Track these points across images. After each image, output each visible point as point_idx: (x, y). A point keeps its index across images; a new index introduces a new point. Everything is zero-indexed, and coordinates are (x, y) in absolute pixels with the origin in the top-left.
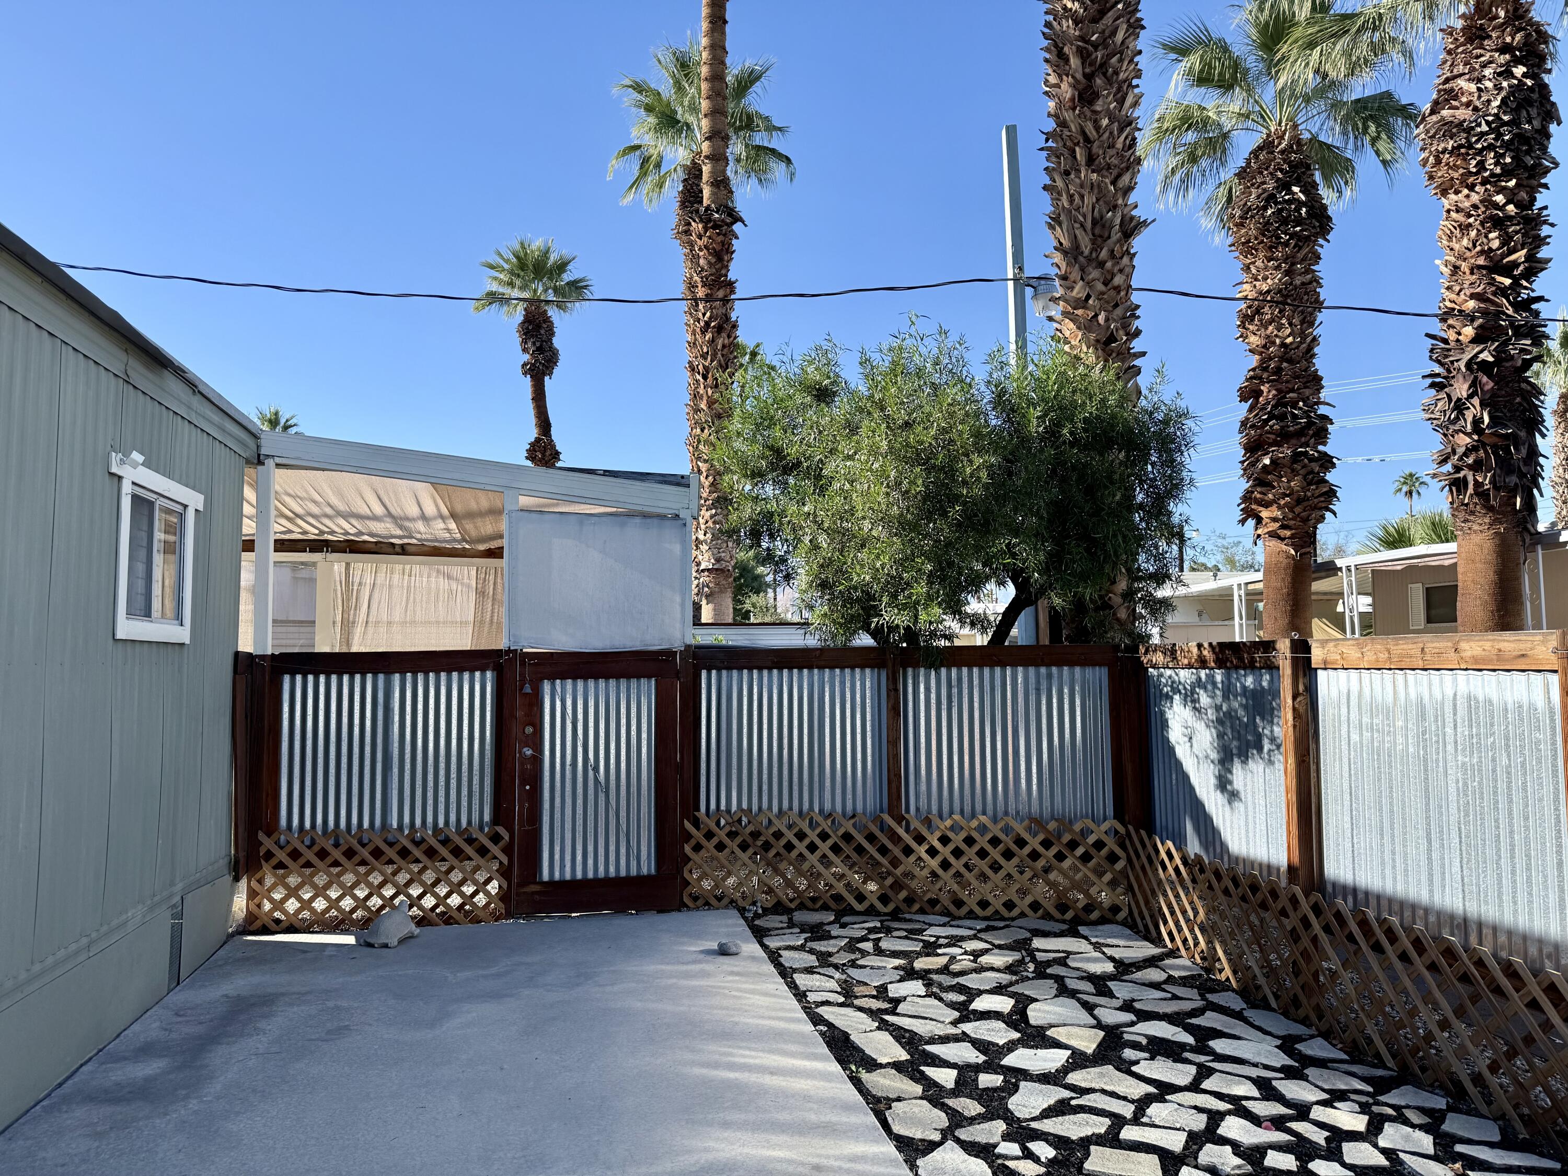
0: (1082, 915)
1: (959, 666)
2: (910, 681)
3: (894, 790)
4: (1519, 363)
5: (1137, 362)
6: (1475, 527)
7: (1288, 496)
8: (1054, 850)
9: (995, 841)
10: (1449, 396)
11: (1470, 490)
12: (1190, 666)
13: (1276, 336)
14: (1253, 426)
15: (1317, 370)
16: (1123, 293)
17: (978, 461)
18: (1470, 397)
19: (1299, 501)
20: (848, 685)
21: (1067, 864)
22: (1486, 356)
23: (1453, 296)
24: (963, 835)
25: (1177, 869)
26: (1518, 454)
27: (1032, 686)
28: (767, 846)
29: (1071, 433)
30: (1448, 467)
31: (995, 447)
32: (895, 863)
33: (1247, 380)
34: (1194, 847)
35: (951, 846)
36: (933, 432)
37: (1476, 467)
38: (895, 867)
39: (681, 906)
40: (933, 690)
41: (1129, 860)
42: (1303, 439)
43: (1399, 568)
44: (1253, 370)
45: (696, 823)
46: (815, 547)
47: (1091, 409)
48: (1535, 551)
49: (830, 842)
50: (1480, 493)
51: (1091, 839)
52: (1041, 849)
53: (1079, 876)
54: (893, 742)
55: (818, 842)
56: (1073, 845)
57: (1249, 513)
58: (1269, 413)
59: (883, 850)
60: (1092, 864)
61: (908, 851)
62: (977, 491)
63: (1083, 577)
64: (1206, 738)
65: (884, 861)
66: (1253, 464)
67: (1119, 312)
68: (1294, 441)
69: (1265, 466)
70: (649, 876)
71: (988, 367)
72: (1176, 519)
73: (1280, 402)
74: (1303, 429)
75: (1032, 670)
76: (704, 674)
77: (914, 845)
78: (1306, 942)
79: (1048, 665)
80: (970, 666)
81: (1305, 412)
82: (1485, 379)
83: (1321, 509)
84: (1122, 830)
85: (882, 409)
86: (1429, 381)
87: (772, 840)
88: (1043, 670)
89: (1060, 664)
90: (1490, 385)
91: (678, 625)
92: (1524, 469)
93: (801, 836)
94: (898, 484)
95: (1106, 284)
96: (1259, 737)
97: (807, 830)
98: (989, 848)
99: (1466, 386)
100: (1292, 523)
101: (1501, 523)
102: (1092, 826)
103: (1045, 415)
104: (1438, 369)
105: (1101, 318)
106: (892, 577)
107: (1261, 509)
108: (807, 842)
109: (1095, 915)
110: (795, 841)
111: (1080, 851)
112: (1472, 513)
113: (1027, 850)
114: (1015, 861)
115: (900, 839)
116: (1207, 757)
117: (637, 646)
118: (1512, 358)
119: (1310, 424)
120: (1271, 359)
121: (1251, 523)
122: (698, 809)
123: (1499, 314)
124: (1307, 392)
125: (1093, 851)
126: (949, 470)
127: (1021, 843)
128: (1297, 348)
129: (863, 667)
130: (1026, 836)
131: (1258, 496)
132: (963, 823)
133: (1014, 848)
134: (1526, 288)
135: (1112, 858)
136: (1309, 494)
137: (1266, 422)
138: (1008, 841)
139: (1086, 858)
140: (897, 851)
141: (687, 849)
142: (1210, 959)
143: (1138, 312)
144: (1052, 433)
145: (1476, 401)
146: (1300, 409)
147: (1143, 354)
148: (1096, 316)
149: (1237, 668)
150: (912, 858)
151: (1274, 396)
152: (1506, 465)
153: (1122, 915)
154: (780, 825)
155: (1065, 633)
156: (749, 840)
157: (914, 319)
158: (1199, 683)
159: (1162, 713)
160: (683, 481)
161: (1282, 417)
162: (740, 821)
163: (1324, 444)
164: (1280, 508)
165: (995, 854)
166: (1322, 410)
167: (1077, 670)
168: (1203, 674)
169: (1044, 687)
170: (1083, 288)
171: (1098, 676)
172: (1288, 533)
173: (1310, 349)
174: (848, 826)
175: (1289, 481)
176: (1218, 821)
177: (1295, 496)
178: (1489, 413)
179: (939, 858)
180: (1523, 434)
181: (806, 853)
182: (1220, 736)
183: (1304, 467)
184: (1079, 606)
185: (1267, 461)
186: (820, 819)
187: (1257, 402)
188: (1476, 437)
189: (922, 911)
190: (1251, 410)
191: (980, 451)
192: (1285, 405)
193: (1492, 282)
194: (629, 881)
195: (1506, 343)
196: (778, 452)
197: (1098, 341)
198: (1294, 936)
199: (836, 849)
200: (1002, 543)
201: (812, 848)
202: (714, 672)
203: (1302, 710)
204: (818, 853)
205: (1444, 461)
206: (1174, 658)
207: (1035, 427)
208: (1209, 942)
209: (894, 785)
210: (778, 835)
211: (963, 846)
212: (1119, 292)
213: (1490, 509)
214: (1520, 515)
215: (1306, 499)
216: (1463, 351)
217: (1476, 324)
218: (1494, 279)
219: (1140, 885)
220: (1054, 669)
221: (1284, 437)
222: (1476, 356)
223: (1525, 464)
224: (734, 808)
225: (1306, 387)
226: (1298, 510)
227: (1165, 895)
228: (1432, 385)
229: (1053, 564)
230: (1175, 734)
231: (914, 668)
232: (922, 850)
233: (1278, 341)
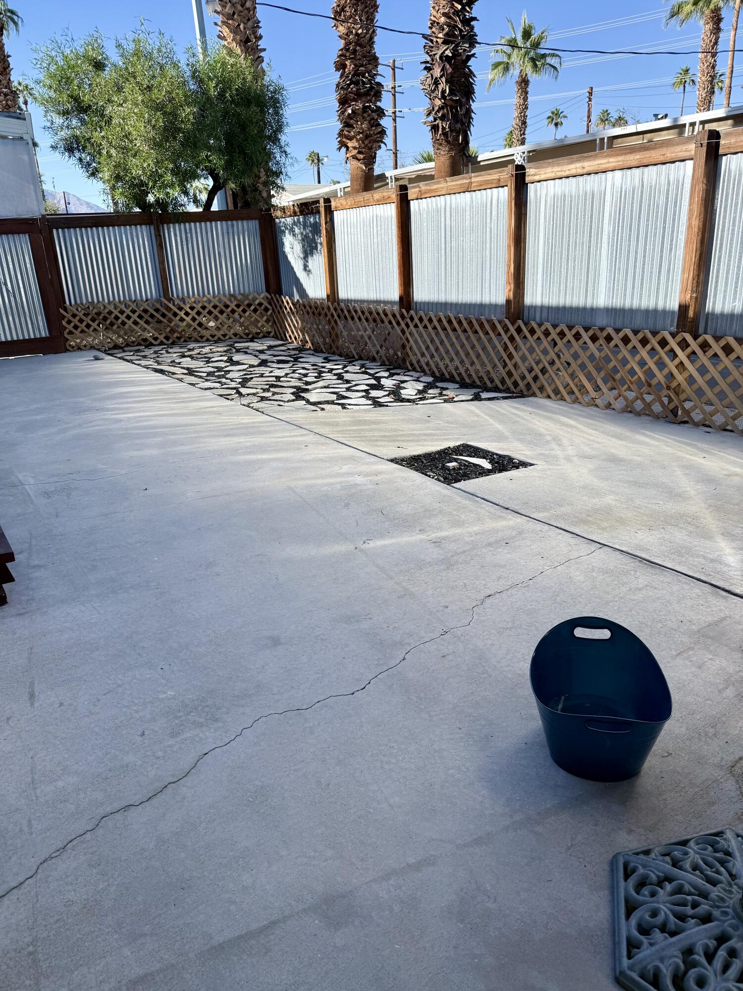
0: (255, 336)
1: (189, 222)
2: (166, 231)
3: (165, 286)
4: (464, 57)
5: (262, 54)
6: (442, 153)
7: (361, 133)
8: (241, 308)
9: (215, 307)
10: (432, 75)
11: (440, 132)
12: (290, 216)
13: (353, 27)
14: (342, 88)
15: (375, 52)
16: (251, 12)
17: (188, 110)
18: (441, 77)
19: (367, 137)
20: (134, 234)
21: (247, 314)
22: (448, 53)
23: (435, 13)
24: (200, 305)
25: (290, 308)
26: (462, 112)
27: (225, 231)
28: (105, 319)
29: (230, 96)
30: (431, 118)
31: (195, 102)
32: (170, 321)
33: (339, 57)
34: (297, 297)
35: (195, 311)
36: (164, 93)
37: (443, 118)
38: (171, 323)
39: (66, 350)
40: (178, 235)
41: (273, 310)
42: (368, 98)
43: (413, 176)
44: (341, 50)
45: (65, 309)
46: (110, 156)
47: (238, 83)
48: (467, 166)
49: (137, 314)
50: (445, 134)
51: (257, 302)
52: (235, 308)
53: (252, 319)
54: (162, 262)
55: (131, 314)
56: (249, 305)
57: (342, 144)
58: (350, 80)
59: (164, 315)
60: (258, 312)
61: (175, 315)
62: (189, 126)
63: (243, 173)
64: (298, 248)
65: (165, 320)
66: (343, 113)
67: (250, 24)
68: (364, 99)
69: (349, 114)
70: (46, 338)
71: (187, 55)
72: (283, 144)
73: (356, 73)
74: (368, 91)
75: (224, 223)
76: (55, 231)
77: (178, 311)
78: (333, 323)
79: (232, 220)
80: (195, 222)
81: (370, 80)
82: (448, 66)
83: (378, 142)
84: (269, 297)
85: (135, 78)
86: (424, 66)
87: (107, 315)
88: (229, 223)
89: (237, 219)
90: (450, 70)
91: (35, 203)
92: (464, 120)
93: (122, 312)
94: (149, 121)
95: (242, 6)
96: (316, 244)
97: (125, 309)
98: (212, 310)
99: (439, 70)
100: (364, 150)
101: (453, 150)
102: (257, 296)
103: (217, 85)
104: (429, 59)
105: (242, 26)
106: (153, 172)
107: (348, 141)
108: (125, 315)
109: (261, 335)
110: (119, 315)
111: (252, 308)
112: (441, 144)
113: (229, 309)
114: (225, 314)
115: (171, 309)
116: (299, 257)
117: (14, 216)
118: (460, 55)
119: (372, 88)
120: (351, 43)
121: (344, 149)
122: (65, 302)
123: (455, 27)
124: (370, 67)
125: (258, 307)
126: (175, 115)
127: (227, 306)
128: (365, 37)
129: (141, 225)
130: (228, 303)
131: (346, 133)
132: (200, 299)
133: (224, 309)
134: (468, 12)
135: (266, 310)
136: (372, 132)
137: (349, 85)
138: (221, 306)
139: (255, 311)
140: (170, 315)
141: (64, 323)
142: (304, 342)
143: (260, 25)
144: (221, 95)
145: (444, 79)
146: (367, 78)
147: (265, 50)
148: (239, 25)
149: (307, 214)
150: (178, 318)
151: (353, 68)
152: (456, 118)
153: (272, 334)
154: (112, 308)
155: (239, 205)
156: (95, 316)
157: (142, 21)
158: (294, 223)
159: (282, 239)
160: (21, 116)
161: (356, 83)
162: (89, 308)
163: (380, 101)
164: (357, 141)
165: (216, 312)
166: (378, 79)
167: (245, 222)
168: (296, 218)
169: (231, 231)
170: (231, 7)
171: (254, 225)
172: (361, 156)
173: (371, 38)
174: (145, 306)
175: (362, 124)
176: (305, 286)
177: (365, 134)
178: (449, 87)
179: (190, 317)
180: (464, 100)
181: (126, 320)
182: (303, 246)
183: (369, 115)
184: (243, 188)
185: (350, 111)
186: (130, 303)
187: (344, 72)
188: (443, 101)
189: (185, 341)
190: (341, 77)
191: (189, 105)
192: (358, 75)
193: (453, 6)
194: (35, 340)
195: (457, 45)
196: (76, 99)
197: (241, 41)
198: (329, 322)
199: (140, 317)
200: (203, 154)
201: (128, 317)
202: (60, 230)
203: (329, 229)
204: (132, 320)
205: (429, 115)
206: (284, 212)
207: (213, 93)
208: (303, 335)
209: (165, 284)
210: (110, 313)
211: (201, 310)
212: (249, 12)
213: (448, 142)
214: (461, 146)
215: (370, 136)
216: (438, 48)
217: (445, 32)
218: (453, 4)
219: (278, 319)
220: (235, 222)
221: (359, 96)
222: (444, 52)
223: (465, 118)
224: (84, 301)
225: (369, 64)
226: (366, 142)
227: (287, 321)
228: (426, 68)
229: (229, 165)
230: (287, 249)
231: (167, 224)
232: (182, 314)
233: (354, 31)
